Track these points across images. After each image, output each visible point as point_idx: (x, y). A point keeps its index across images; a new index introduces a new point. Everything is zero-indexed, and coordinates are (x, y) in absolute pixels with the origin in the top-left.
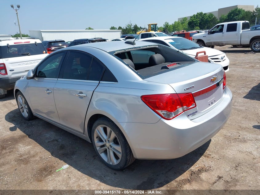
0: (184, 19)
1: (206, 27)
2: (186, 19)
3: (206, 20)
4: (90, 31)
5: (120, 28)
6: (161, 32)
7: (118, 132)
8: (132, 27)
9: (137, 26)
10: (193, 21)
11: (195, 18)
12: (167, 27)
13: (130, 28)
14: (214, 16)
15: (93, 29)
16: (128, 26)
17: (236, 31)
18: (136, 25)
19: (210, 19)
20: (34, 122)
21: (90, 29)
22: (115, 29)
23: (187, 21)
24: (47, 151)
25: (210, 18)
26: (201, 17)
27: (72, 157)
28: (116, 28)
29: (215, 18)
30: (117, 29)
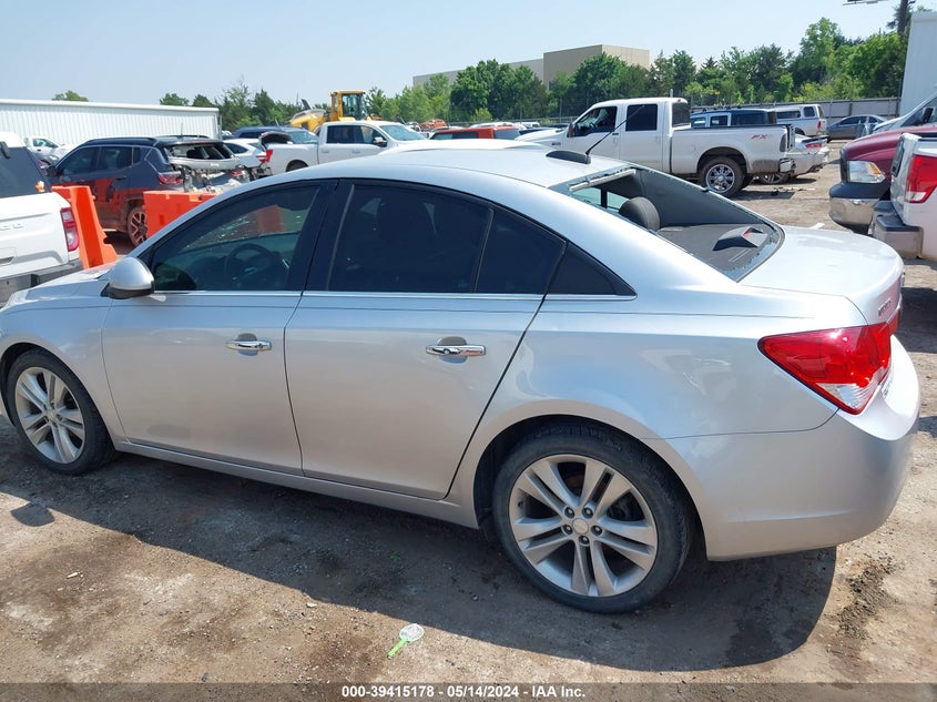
0: (438, 80)
1: (511, 110)
2: (445, 81)
3: (510, 86)
4: (76, 106)
5: (201, 101)
6: (399, 124)
7: (646, 476)
8: (248, 98)
9: (268, 95)
10: (467, 90)
11: (473, 78)
12: (380, 104)
13: (241, 101)
14: (533, 78)
15: (85, 100)
16: (232, 97)
17: (656, 129)
18: (266, 93)
19: (521, 87)
20: (111, 480)
21: (71, 96)
22: (181, 105)
23: (446, 88)
24: (279, 586)
25: (520, 80)
26: (492, 77)
27: (403, 591)
28: (186, 102)
29: (536, 83)
30: (191, 103)
